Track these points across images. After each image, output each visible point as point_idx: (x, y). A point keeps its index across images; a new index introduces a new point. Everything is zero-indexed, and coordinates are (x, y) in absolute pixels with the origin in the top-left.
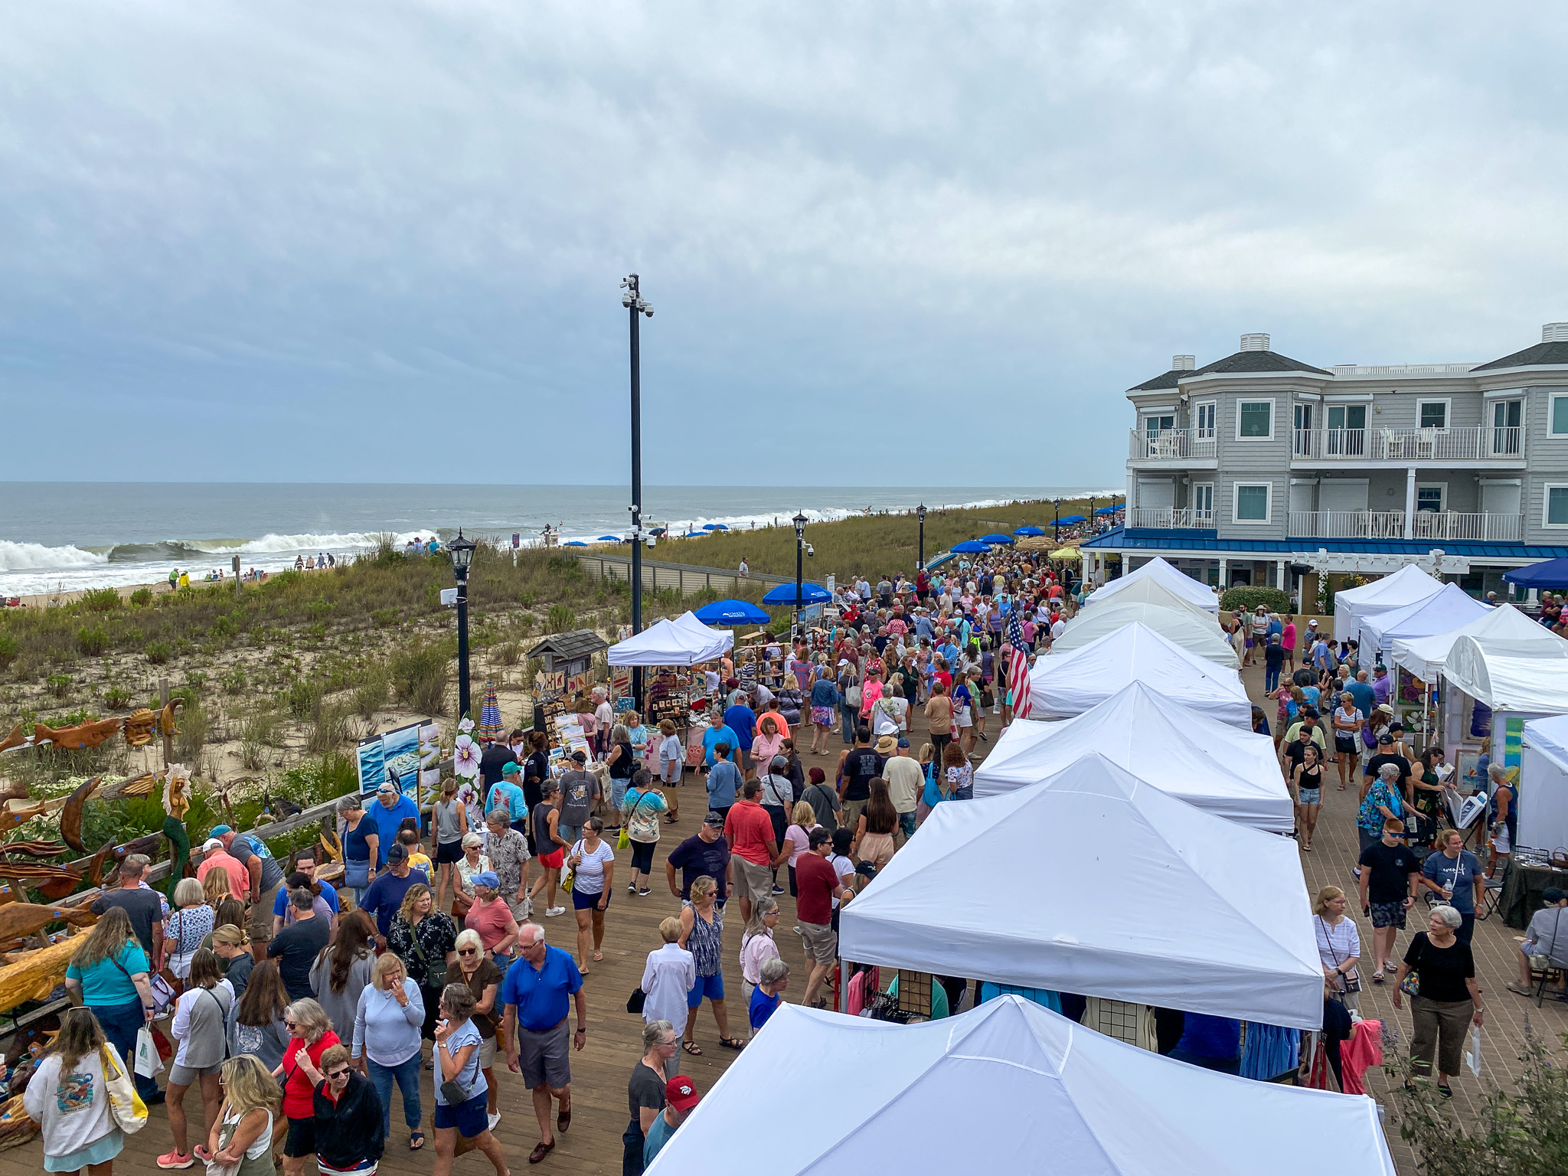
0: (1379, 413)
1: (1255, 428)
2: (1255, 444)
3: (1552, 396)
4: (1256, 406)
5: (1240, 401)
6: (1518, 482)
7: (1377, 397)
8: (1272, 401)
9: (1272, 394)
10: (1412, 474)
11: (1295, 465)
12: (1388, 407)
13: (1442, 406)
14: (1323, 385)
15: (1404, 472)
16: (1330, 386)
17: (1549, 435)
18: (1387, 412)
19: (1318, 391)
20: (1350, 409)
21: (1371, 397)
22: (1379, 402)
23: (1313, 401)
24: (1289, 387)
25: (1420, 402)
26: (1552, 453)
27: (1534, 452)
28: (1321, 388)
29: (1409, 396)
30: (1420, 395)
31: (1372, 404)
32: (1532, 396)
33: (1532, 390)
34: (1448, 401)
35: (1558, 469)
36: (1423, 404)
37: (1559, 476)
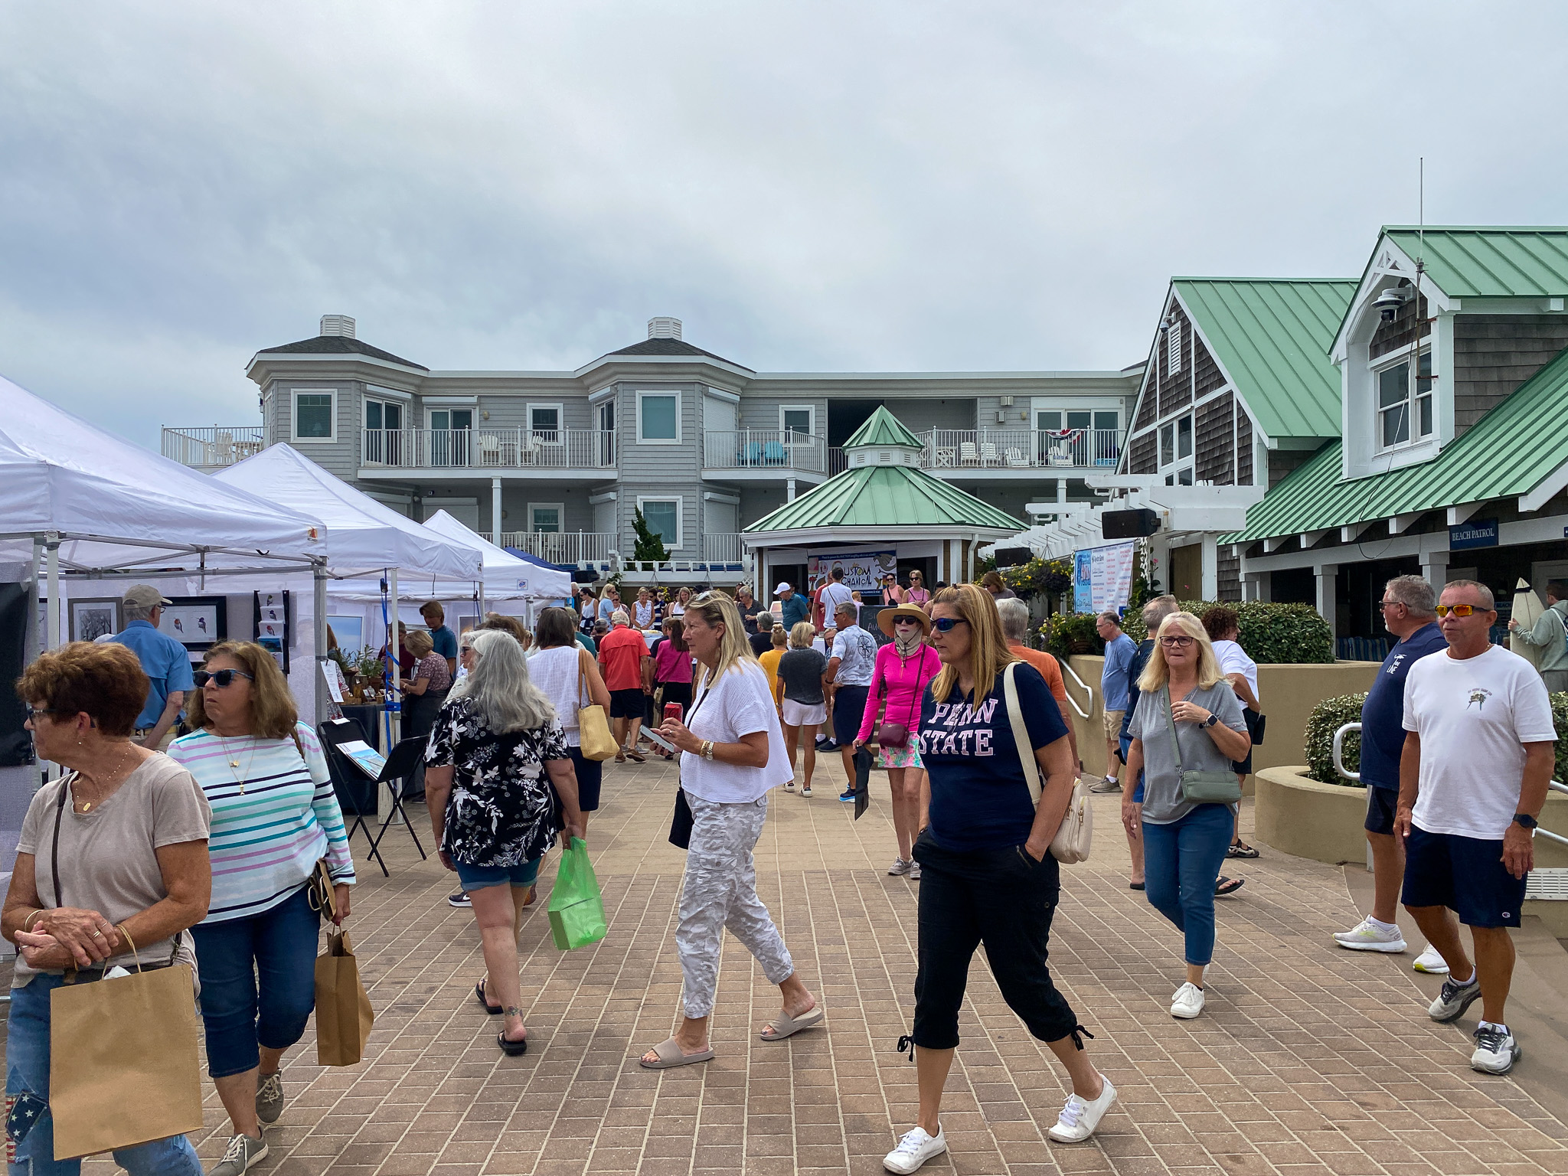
0: (486, 419)
1: (318, 427)
2: (315, 447)
3: (639, 394)
4: (315, 399)
5: (295, 393)
6: (612, 495)
7: (483, 400)
8: (334, 393)
9: (333, 384)
10: (497, 485)
11: (363, 474)
12: (496, 412)
13: (554, 413)
14: (417, 382)
15: (490, 481)
16: (423, 384)
17: (640, 440)
18: (495, 418)
19: (412, 389)
20: (456, 414)
21: (474, 400)
22: (486, 406)
23: (404, 401)
24: (353, 374)
25: (530, 407)
26: (643, 461)
27: (625, 460)
28: (416, 386)
29: (518, 400)
30: (527, 399)
31: (478, 408)
32: (620, 394)
33: (620, 387)
34: (559, 407)
35: (649, 480)
36: (534, 410)
37: (651, 488)
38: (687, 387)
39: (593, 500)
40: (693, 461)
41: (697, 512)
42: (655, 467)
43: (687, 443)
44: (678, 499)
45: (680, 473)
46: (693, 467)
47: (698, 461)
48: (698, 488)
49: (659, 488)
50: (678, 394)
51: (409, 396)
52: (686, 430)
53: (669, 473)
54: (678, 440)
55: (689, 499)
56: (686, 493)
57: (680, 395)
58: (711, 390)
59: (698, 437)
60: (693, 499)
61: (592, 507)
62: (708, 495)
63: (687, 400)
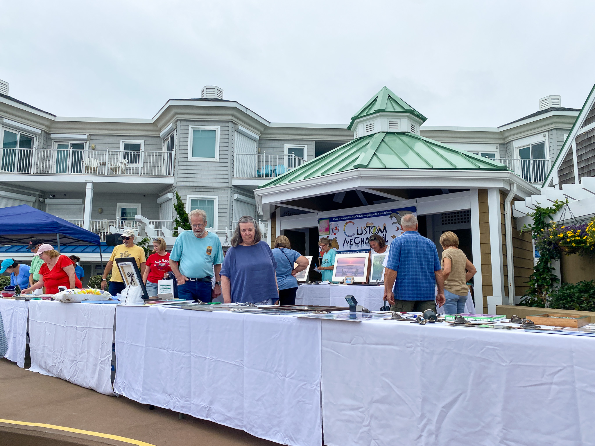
0: (93, 149)
3: (191, 128)
6: (170, 195)
7: (92, 137)
10: (89, 186)
13: (138, 146)
14: (47, 123)
15: (85, 184)
16: (51, 125)
17: (190, 158)
18: (100, 149)
19: (44, 128)
20: (73, 146)
21: (86, 136)
22: (93, 141)
23: (36, 134)
25: (123, 142)
26: (192, 172)
27: (180, 171)
28: (46, 126)
29: (115, 138)
30: (122, 137)
31: (88, 142)
32: (178, 128)
33: (179, 123)
34: (142, 142)
35: (195, 184)
36: (125, 144)
37: (197, 190)
38: (224, 124)
39: (159, 200)
40: (226, 172)
41: (228, 207)
42: (200, 176)
43: (222, 160)
44: (216, 198)
45: (218, 180)
46: (226, 177)
47: (230, 173)
48: (229, 191)
49: (203, 190)
50: (217, 128)
51: (40, 132)
52: (222, 152)
53: (210, 180)
54: (217, 158)
55: (223, 198)
56: (221, 194)
57: (219, 129)
58: (240, 127)
59: (230, 157)
60: (225, 198)
61: (159, 206)
62: (236, 196)
63: (224, 132)
